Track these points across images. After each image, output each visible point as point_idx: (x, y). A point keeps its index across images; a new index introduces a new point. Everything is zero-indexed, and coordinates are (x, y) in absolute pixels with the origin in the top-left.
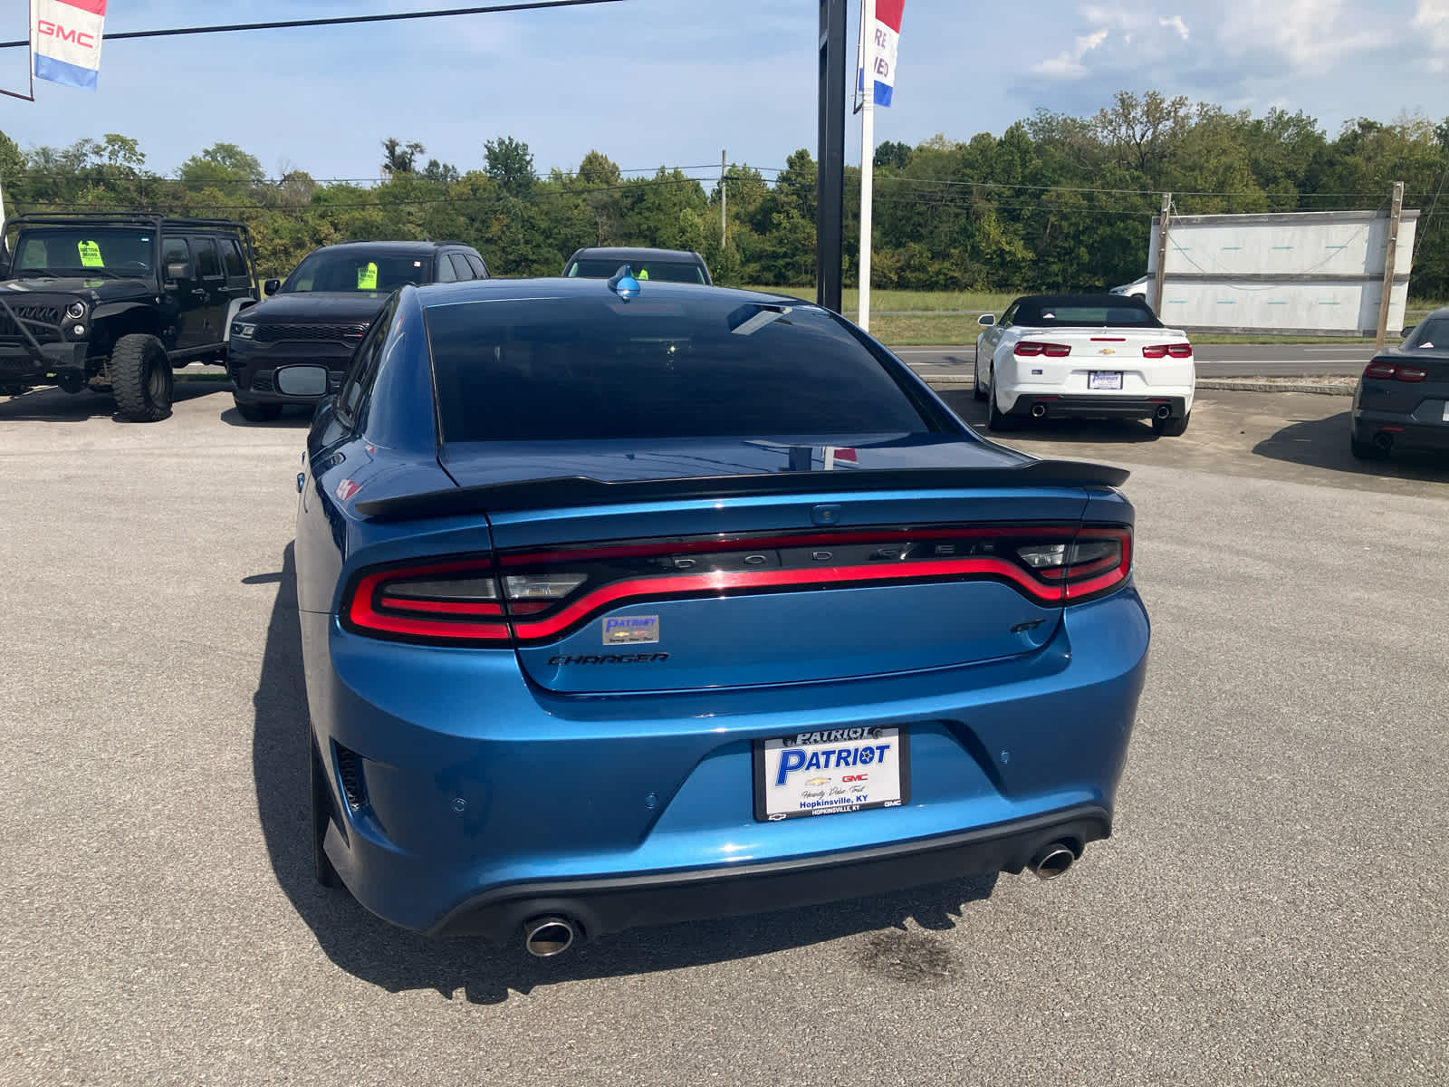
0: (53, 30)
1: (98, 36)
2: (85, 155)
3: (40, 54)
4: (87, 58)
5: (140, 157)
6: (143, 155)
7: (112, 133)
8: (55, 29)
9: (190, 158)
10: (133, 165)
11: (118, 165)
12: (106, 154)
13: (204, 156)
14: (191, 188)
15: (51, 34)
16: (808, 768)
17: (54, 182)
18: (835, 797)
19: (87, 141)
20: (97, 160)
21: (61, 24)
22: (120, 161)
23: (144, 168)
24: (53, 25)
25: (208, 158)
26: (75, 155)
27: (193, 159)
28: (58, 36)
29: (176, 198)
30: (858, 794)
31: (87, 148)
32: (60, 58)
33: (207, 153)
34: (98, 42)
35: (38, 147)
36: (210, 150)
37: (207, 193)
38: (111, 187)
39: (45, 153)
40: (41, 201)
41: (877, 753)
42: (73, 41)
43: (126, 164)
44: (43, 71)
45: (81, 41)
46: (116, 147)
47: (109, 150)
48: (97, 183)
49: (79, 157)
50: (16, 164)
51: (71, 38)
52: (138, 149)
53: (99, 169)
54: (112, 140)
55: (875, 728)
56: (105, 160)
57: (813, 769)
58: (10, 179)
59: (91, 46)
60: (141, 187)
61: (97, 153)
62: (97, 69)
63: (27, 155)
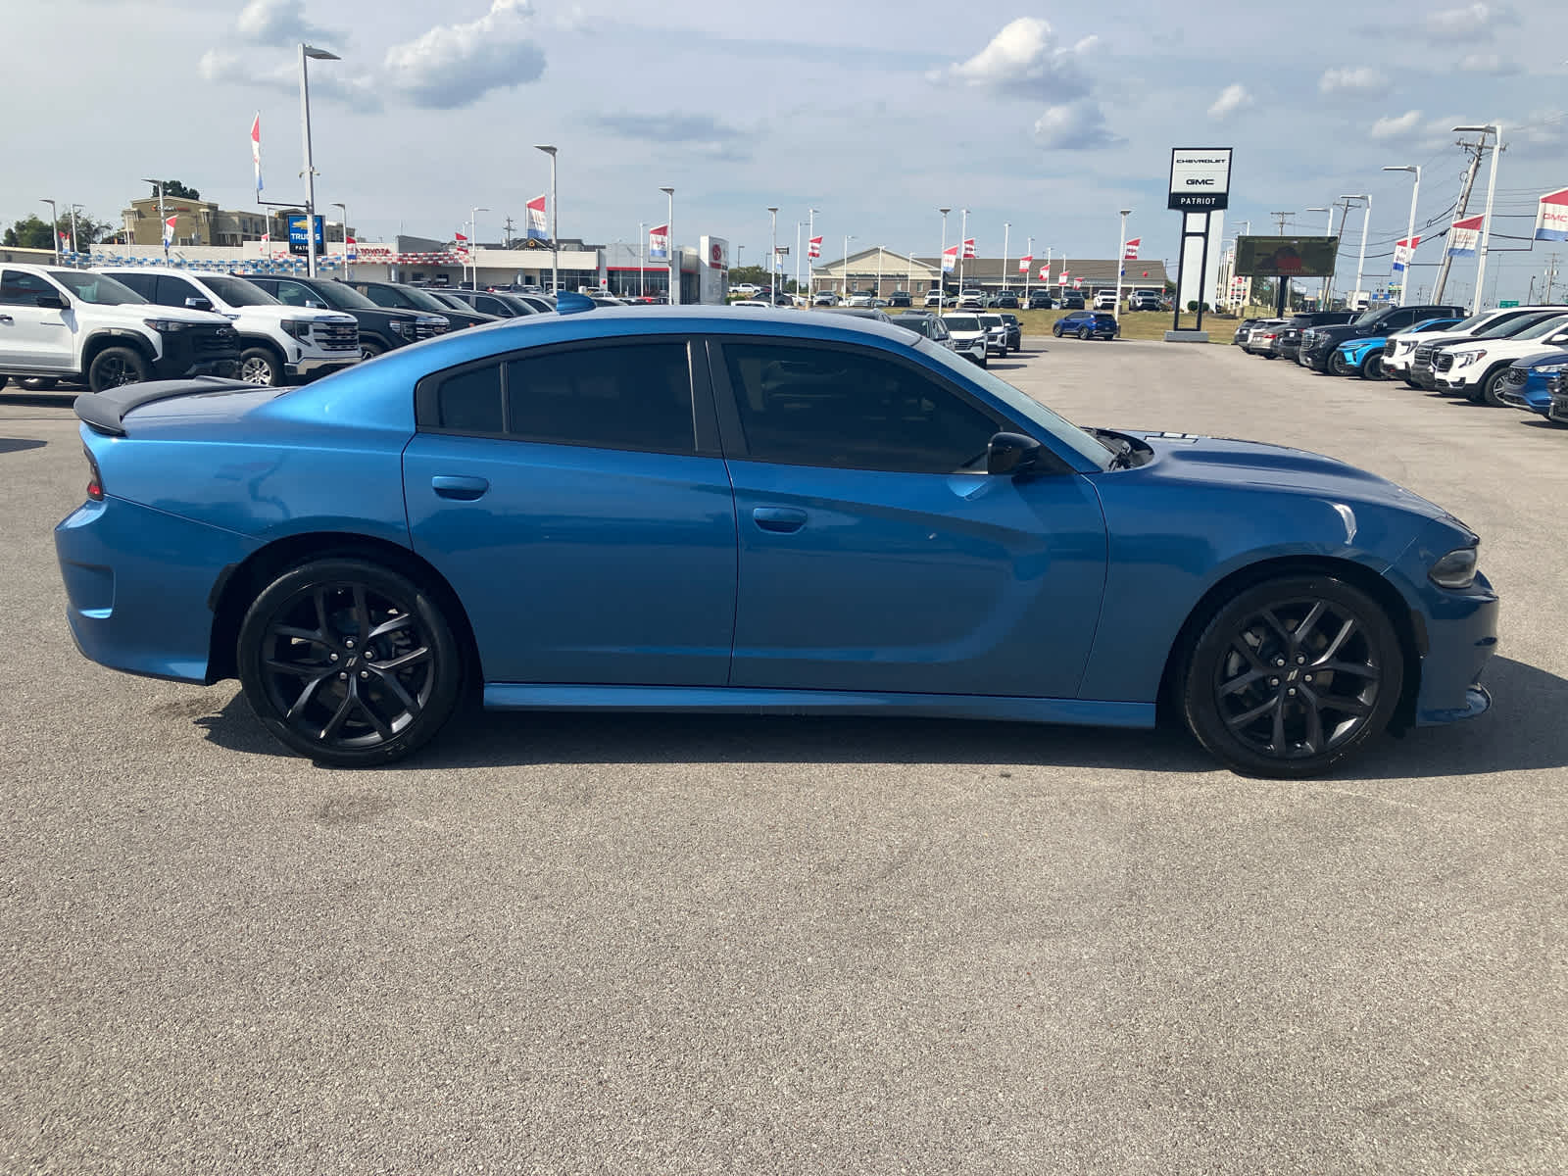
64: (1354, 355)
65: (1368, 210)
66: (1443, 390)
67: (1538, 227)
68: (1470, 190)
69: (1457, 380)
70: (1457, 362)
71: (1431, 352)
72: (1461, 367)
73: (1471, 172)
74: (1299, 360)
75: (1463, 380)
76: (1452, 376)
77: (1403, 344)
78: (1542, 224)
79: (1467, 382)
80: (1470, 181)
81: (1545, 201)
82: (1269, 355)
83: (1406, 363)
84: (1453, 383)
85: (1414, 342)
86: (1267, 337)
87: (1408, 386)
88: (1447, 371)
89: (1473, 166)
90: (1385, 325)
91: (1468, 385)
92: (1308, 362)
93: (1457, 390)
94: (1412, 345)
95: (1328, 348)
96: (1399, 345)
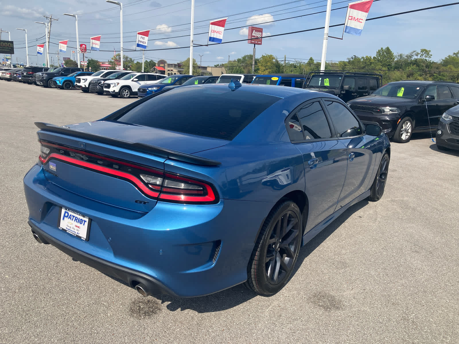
0: (352, 18)
1: (364, 20)
2: (413, 56)
3: (348, 26)
4: (359, 26)
5: (430, 56)
6: (431, 55)
7: (423, 49)
8: (353, 18)
9: (448, 56)
10: (427, 58)
11: (422, 58)
12: (419, 55)
13: (453, 55)
14: (443, 65)
15: (351, 20)
16: (69, 218)
17: (401, 64)
18: (73, 230)
19: (414, 51)
20: (415, 57)
21: (355, 17)
22: (424, 57)
23: (430, 59)
24: (353, 17)
25: (455, 56)
26: (410, 56)
27: (449, 56)
28: (353, 20)
29: (437, 68)
30: (78, 232)
31: (414, 53)
32: (353, 27)
33: (454, 54)
34: (364, 21)
35: (399, 54)
36: (456, 53)
37: (449, 67)
38: (418, 65)
39: (401, 56)
40: (396, 70)
41: (83, 222)
42: (357, 21)
43: (425, 58)
44: (347, 31)
45: (360, 21)
46: (423, 53)
47: (421, 54)
48: (414, 64)
49: (411, 56)
50: (392, 59)
51: (357, 20)
52: (430, 53)
53: (416, 60)
54: (422, 51)
55: (84, 215)
56: (419, 57)
57: (70, 219)
58: (389, 63)
59: (362, 22)
60: (427, 65)
61: (417, 55)
62: (362, 29)
63: (396, 56)
64: (60, 82)
65: (26, 35)
66: (108, 94)
67: (91, 46)
68: (50, 31)
69: (113, 91)
70: (112, 86)
71: (97, 82)
72: (113, 87)
73: (49, 25)
74: (36, 83)
75: (114, 91)
76: (111, 90)
77: (83, 79)
78: (92, 46)
79: (116, 91)
80: (49, 28)
81: (92, 39)
82: (8, 80)
83: (85, 85)
84: (111, 92)
85: (86, 79)
86: (8, 74)
87: (83, 92)
88: (109, 88)
89: (49, 24)
90: (63, 73)
91: (116, 92)
92: (41, 83)
93: (113, 94)
94: (85, 80)
95: (47, 79)
96: (81, 80)
